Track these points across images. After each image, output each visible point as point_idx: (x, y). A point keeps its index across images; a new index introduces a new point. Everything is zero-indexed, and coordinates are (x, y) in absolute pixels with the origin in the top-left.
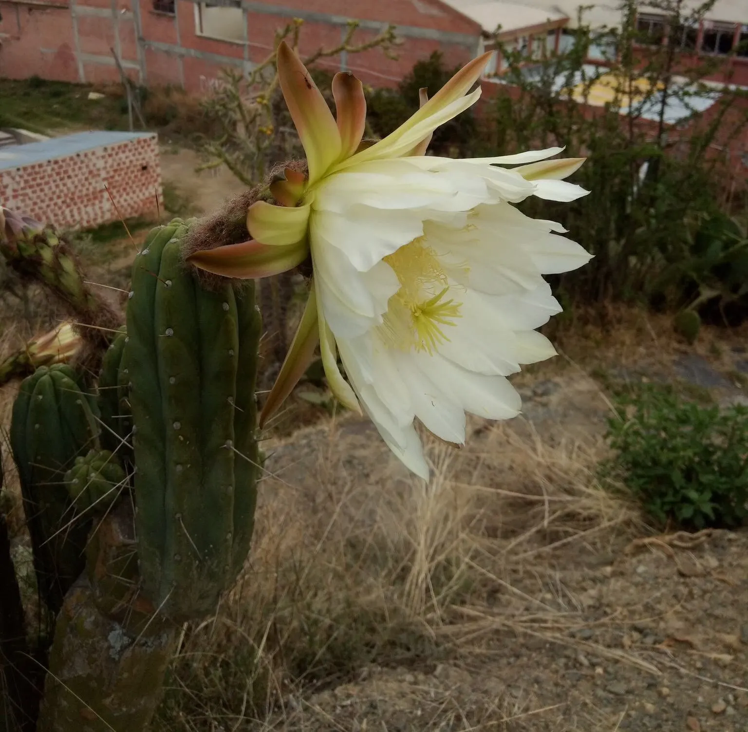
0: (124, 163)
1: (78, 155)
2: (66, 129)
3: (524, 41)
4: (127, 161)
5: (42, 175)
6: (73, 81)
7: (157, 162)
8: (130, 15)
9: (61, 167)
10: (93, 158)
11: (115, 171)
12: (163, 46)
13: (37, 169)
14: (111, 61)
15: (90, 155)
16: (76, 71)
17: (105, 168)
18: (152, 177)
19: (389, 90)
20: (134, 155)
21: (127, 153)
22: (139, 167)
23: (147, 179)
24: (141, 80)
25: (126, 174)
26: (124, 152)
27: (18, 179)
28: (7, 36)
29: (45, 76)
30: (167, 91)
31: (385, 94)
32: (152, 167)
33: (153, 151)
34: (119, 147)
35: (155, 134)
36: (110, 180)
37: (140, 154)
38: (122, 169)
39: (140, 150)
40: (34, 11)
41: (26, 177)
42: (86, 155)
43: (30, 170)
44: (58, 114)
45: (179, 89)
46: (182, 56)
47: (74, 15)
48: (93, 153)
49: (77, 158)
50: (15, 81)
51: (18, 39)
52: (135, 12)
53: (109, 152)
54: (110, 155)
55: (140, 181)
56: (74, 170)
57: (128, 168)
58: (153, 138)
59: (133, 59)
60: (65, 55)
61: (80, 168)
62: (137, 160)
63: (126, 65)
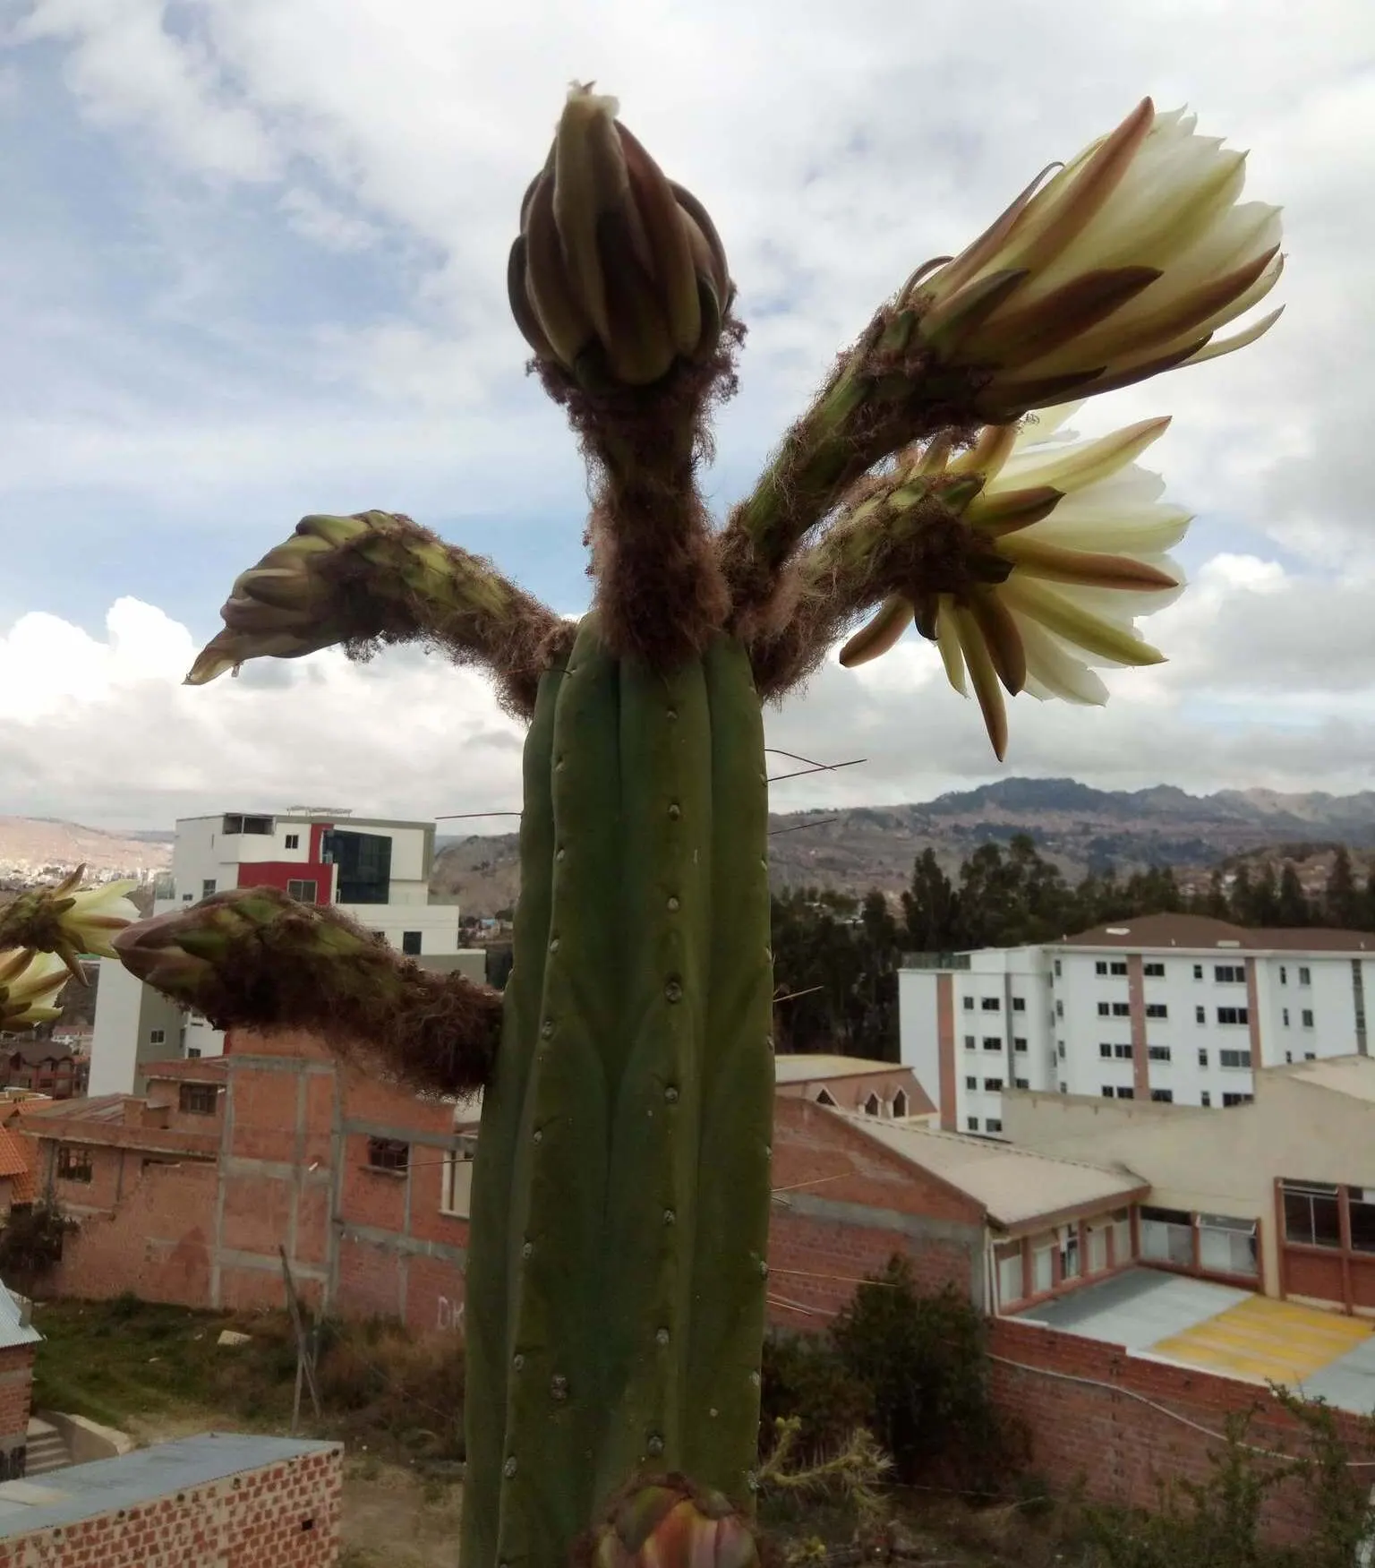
0: (269, 1514)
1: (181, 1498)
2: (164, 1416)
3: (1071, 1234)
4: (276, 1510)
5: (100, 1546)
6: (197, 1305)
7: (336, 1509)
8: (324, 1174)
9: (142, 1526)
10: (209, 1502)
11: (248, 1533)
12: (375, 1236)
13: (94, 1532)
14: (275, 1263)
15: (203, 1498)
16: (206, 1284)
17: (228, 1526)
18: (320, 1546)
19: (812, 1338)
20: (291, 1494)
21: (278, 1491)
22: (297, 1524)
23: (309, 1550)
24: (324, 1302)
25: (269, 1539)
26: (271, 1488)
27: (52, 1554)
28: (94, 1211)
29: (146, 1293)
30: (373, 1329)
31: (803, 1346)
32: (323, 1521)
33: (329, 1483)
34: (265, 1478)
35: (340, 1445)
36: (234, 1556)
37: (303, 1491)
38: (262, 1529)
39: (305, 1482)
40: (151, 1164)
41: (69, 1551)
42: (196, 1499)
43: (79, 1535)
44: (152, 1379)
45: (396, 1327)
46: (409, 1255)
47: (222, 1174)
48: (211, 1494)
49: (178, 1506)
50: (88, 1302)
51: (113, 1218)
52: (334, 1169)
53: (244, 1488)
54: (244, 1497)
55: (295, 1555)
56: (165, 1533)
57: (274, 1525)
58: (336, 1453)
59: (315, 1261)
60: (191, 1255)
61: (179, 1528)
62: (296, 1505)
63: (301, 1272)
